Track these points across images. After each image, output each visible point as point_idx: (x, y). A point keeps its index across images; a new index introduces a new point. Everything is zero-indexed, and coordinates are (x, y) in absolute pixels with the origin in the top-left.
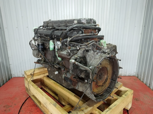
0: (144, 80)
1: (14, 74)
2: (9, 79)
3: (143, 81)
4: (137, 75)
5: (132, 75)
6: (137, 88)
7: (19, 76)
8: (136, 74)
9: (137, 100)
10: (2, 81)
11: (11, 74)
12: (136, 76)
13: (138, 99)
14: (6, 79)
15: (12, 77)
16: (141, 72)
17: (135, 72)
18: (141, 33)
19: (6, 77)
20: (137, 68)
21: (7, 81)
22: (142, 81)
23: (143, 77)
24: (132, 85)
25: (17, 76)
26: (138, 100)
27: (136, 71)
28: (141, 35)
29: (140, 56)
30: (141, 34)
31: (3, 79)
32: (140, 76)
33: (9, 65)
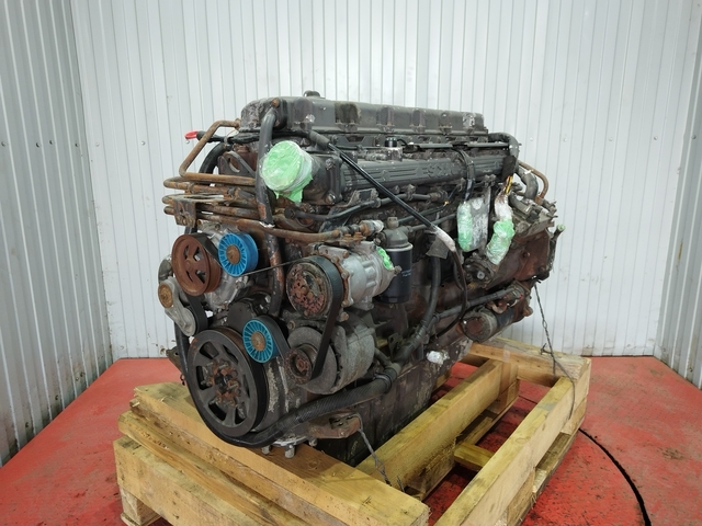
0: (695, 371)
1: (123, 344)
2: (103, 370)
3: (690, 378)
4: (664, 349)
5: (639, 352)
6: (668, 407)
7: (144, 355)
8: (657, 347)
9: (673, 457)
10: (78, 375)
11: (111, 346)
12: (658, 354)
13: (679, 450)
14: (93, 367)
15: (115, 359)
16: (682, 339)
17: (654, 337)
18: (679, 166)
19: (92, 356)
20: (660, 322)
21: (95, 378)
22: (687, 379)
23: (690, 359)
24: (646, 393)
25: (135, 355)
26: (680, 455)
27: (655, 332)
28: (681, 174)
29: (677, 267)
30: (681, 169)
31: (80, 364)
32: (677, 357)
33: (105, 303)
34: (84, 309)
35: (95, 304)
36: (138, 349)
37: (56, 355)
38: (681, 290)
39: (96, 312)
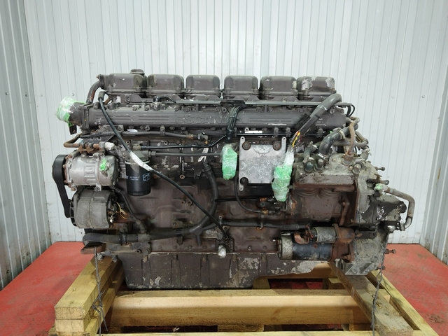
1: (59, 232)
2: (44, 250)
3: (445, 260)
4: (427, 240)
5: (410, 241)
6: (431, 283)
7: (73, 239)
8: (422, 238)
9: (436, 322)
10: (25, 255)
11: (50, 234)
12: (423, 243)
13: (440, 316)
14: (36, 248)
15: (53, 242)
17: (420, 231)
18: (439, 116)
19: (35, 241)
20: (424, 221)
21: (38, 256)
22: (443, 262)
23: (446, 248)
24: (415, 271)
25: (67, 240)
26: (441, 320)
27: (421, 228)
28: (440, 121)
29: (437, 185)
30: (440, 118)
31: (27, 247)
32: (436, 246)
33: (46, 204)
34: (30, 208)
35: (38, 204)
36: (69, 236)
37: (8, 242)
38: (439, 201)
39: (39, 210)
